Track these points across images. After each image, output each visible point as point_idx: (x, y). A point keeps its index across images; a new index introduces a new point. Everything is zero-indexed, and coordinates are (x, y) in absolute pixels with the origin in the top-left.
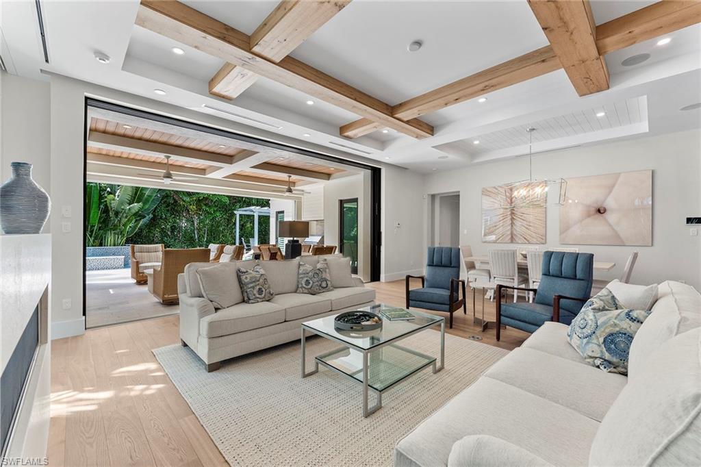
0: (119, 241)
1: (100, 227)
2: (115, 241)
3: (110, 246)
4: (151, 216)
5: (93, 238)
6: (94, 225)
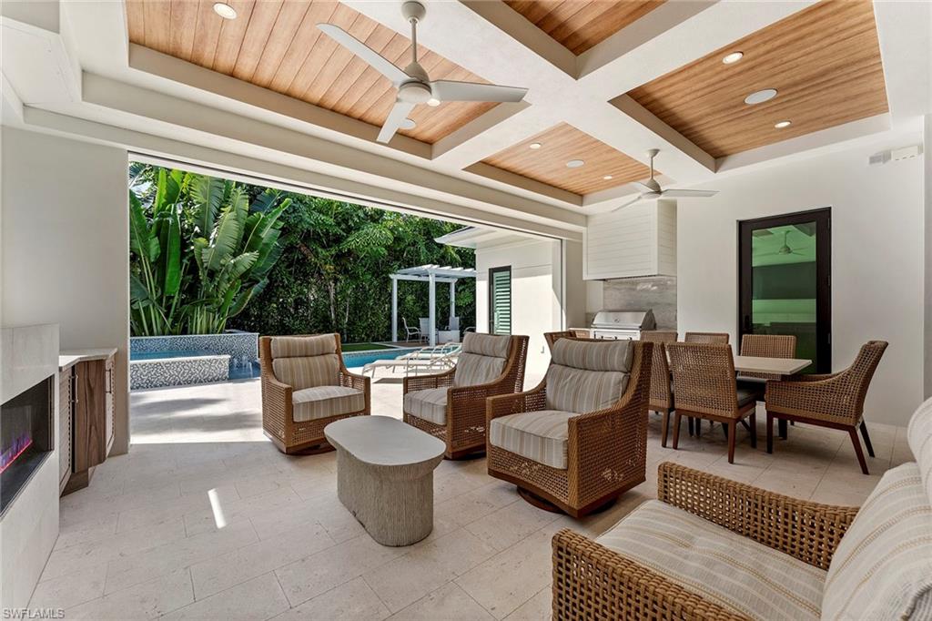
0: (216, 323)
1: (183, 300)
2: (208, 323)
3: (201, 333)
4: (266, 281)
5: (170, 320)
6: (173, 295)
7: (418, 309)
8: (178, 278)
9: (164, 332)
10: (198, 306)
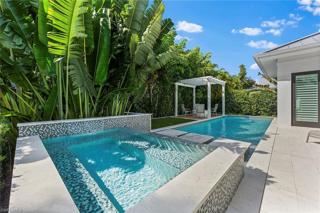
6: (100, 84)
7: (182, 100)
8: (105, 71)
9: (91, 114)
10: (117, 93)
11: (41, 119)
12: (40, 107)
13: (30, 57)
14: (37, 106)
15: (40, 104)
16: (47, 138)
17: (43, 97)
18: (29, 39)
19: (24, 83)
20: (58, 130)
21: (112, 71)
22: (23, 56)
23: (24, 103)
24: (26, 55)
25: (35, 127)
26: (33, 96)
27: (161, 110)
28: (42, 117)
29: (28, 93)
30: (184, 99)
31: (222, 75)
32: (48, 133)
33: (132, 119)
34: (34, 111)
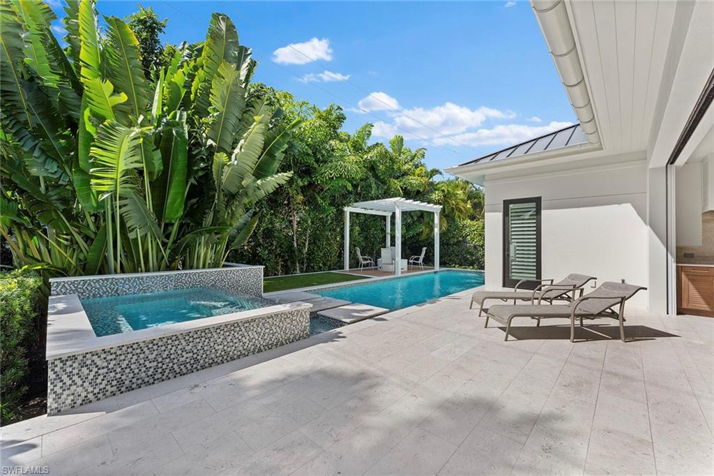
3: (204, 268)
6: (173, 222)
7: (362, 239)
8: (181, 201)
9: (160, 267)
10: (202, 235)
11: (82, 273)
12: (82, 257)
13: (68, 187)
14: (77, 255)
15: (81, 251)
16: (88, 297)
17: (86, 242)
18: (67, 162)
19: (59, 223)
20: (103, 288)
21: (194, 201)
22: (57, 186)
23: (59, 251)
24: (61, 185)
25: (73, 283)
26: (71, 241)
27: (314, 258)
28: (84, 270)
29: (65, 236)
30: (366, 238)
31: (443, 191)
32: (90, 291)
33: (226, 275)
34: (73, 262)
